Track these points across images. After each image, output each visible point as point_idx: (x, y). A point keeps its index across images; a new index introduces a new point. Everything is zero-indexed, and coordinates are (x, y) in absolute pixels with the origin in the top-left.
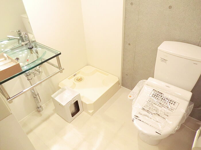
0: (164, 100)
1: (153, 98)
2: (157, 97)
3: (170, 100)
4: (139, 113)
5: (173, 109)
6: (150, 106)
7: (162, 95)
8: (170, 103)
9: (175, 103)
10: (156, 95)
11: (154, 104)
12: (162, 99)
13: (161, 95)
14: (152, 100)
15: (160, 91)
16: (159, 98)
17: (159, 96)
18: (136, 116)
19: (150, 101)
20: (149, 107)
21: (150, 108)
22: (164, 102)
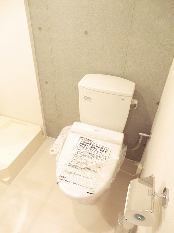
0: (94, 148)
1: (80, 148)
2: (86, 146)
3: (101, 147)
4: (66, 171)
5: (105, 157)
6: (78, 160)
7: (92, 141)
8: (101, 150)
9: (106, 149)
10: (85, 143)
11: (83, 155)
12: (92, 147)
13: (90, 143)
14: (80, 151)
15: (88, 138)
16: (88, 147)
17: (88, 145)
18: (62, 177)
19: (77, 153)
20: (76, 161)
21: (78, 162)
22: (94, 150)
